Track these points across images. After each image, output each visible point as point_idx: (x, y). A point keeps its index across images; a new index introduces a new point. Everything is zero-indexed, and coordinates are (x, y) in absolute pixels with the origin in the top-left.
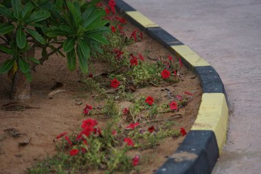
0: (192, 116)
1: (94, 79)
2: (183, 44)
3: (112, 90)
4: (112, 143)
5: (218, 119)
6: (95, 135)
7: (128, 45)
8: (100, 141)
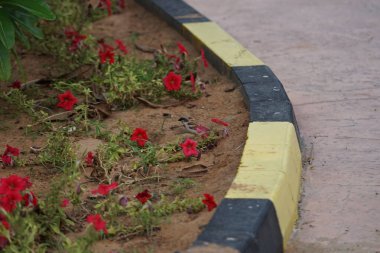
0: (226, 169)
1: (24, 91)
2: (207, 20)
3: (61, 115)
4: (62, 224)
5: (281, 176)
6: (24, 209)
7: (93, 21)
8: (37, 221)
